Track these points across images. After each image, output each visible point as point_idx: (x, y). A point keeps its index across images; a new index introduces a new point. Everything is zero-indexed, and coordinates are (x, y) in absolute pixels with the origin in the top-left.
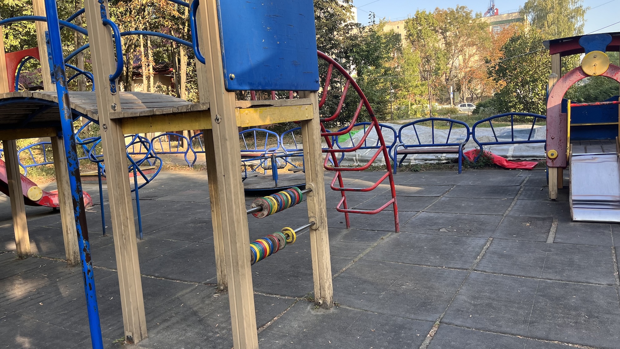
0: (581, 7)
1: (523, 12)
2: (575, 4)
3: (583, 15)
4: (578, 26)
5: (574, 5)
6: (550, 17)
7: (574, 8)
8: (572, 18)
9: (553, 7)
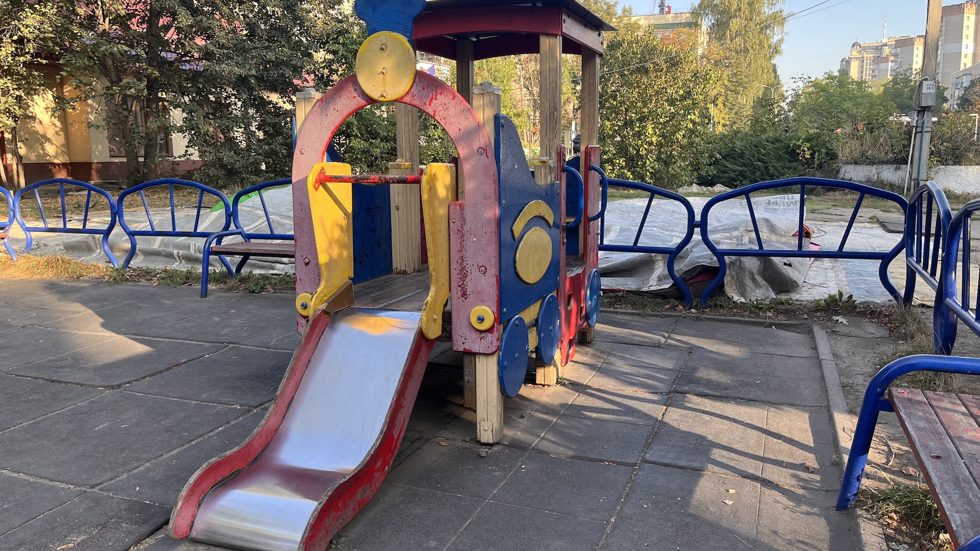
0: (781, 12)
1: (696, 13)
2: (773, 7)
3: (782, 24)
4: (774, 42)
5: (772, 9)
6: (735, 24)
7: (771, 13)
8: (766, 27)
9: (740, 9)
